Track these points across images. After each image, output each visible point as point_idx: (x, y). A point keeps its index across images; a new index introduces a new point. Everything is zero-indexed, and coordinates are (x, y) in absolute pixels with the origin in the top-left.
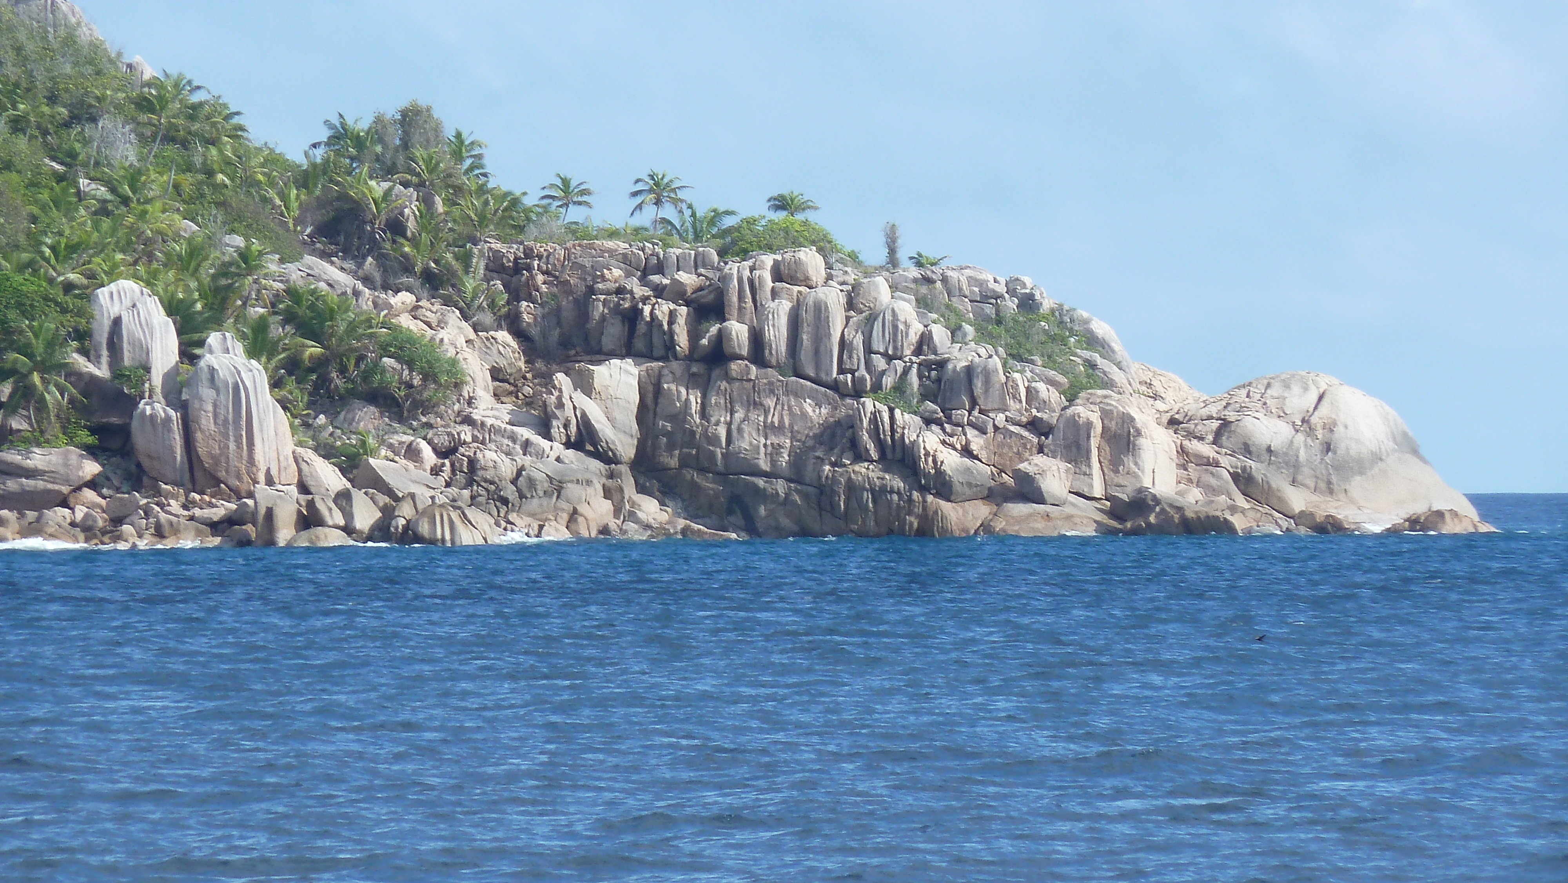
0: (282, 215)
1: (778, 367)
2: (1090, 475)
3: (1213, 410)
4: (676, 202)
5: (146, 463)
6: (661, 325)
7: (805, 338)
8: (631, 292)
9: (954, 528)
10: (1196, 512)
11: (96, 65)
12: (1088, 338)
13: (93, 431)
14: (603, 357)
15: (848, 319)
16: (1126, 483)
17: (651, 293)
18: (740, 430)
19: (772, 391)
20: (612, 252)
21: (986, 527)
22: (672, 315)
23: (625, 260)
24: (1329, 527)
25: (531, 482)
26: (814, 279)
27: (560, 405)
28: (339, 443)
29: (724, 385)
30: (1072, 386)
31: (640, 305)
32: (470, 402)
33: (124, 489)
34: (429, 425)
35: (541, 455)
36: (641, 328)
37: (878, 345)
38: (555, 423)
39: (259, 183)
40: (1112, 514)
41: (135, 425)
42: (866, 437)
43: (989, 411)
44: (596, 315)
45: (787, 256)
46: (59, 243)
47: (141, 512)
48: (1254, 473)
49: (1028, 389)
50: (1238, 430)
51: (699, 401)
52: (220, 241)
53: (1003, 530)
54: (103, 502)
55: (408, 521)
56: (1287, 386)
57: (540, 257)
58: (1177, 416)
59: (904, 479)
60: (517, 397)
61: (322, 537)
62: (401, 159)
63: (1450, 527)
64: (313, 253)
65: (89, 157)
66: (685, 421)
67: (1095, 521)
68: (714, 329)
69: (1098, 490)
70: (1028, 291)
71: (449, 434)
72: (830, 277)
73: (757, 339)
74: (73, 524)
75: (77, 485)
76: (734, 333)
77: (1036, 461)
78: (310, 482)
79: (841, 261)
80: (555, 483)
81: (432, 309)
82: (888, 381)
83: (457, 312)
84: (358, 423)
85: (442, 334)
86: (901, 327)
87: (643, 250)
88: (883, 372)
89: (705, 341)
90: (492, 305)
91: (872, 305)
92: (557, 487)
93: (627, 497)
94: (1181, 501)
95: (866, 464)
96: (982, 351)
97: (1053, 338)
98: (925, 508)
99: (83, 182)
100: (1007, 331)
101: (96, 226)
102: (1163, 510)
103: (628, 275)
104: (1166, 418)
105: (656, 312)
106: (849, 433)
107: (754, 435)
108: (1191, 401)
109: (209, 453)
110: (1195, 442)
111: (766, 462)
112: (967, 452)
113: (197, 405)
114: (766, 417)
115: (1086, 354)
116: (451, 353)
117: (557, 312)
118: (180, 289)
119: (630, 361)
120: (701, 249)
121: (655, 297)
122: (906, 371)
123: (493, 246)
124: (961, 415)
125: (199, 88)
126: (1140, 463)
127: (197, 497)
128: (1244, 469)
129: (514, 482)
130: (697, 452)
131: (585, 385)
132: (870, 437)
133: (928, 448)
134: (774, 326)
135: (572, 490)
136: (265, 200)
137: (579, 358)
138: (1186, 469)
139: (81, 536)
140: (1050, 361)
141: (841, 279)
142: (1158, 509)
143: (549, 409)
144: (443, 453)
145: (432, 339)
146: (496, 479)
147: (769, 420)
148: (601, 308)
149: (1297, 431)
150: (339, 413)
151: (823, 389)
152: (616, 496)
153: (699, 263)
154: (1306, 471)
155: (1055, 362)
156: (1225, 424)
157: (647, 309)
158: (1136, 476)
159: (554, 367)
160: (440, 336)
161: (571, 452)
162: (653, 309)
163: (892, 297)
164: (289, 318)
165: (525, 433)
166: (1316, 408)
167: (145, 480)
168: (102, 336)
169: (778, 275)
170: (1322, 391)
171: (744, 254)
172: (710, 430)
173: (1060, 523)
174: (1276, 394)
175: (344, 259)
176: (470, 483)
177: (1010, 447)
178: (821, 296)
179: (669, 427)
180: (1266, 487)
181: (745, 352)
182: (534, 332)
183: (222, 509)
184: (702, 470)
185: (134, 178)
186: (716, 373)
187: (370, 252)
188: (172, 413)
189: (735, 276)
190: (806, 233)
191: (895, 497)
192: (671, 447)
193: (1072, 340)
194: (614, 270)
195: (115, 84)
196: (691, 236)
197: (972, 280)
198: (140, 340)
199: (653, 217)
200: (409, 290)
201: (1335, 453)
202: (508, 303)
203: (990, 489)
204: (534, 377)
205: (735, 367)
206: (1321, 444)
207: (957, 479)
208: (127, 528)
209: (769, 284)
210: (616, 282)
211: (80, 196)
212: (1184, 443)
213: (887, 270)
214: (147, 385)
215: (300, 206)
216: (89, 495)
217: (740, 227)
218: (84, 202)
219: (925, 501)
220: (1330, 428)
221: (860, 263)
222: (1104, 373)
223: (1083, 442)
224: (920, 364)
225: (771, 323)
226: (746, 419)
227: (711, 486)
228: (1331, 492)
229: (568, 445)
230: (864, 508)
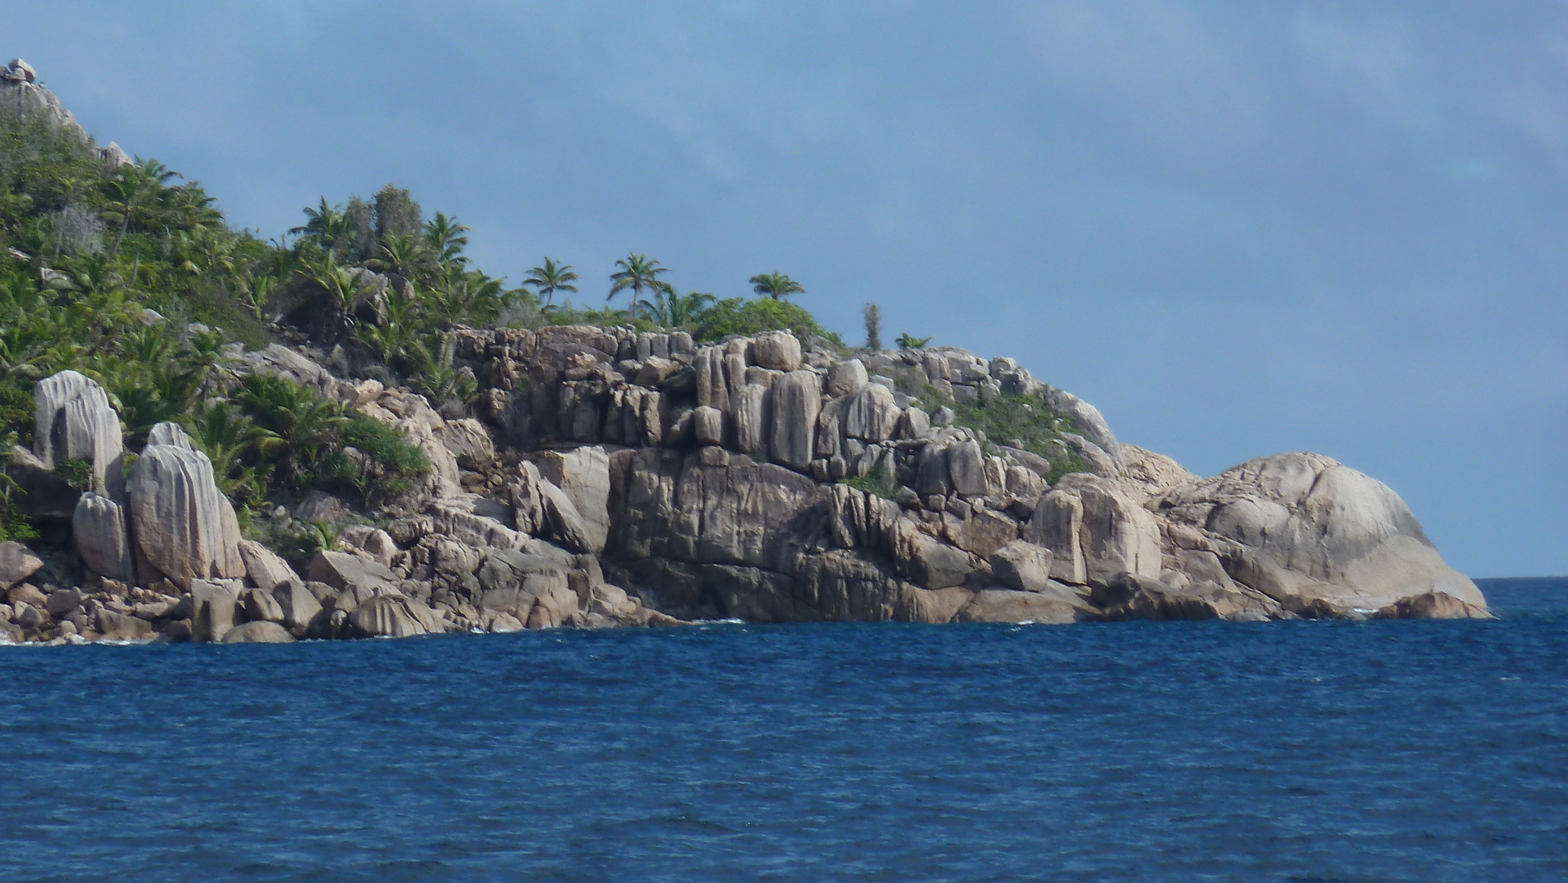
0: (249, 302)
1: (752, 453)
2: (1071, 561)
3: (1206, 492)
4: (654, 285)
5: (88, 557)
6: (633, 411)
7: (780, 423)
8: (603, 378)
9: (930, 616)
10: (1176, 598)
11: (65, 152)
12: (1073, 420)
13: (35, 525)
14: (574, 444)
15: (824, 402)
16: (1108, 568)
17: (622, 378)
18: (713, 518)
19: (746, 477)
20: (584, 337)
21: (963, 615)
22: (644, 400)
23: (598, 345)
24: (1316, 611)
25: (494, 573)
26: (790, 362)
27: (526, 494)
28: (297, 535)
29: (696, 471)
30: (1054, 469)
31: (612, 391)
32: (435, 491)
33: (66, 585)
34: (391, 516)
35: (505, 544)
36: (613, 414)
37: (854, 429)
38: (520, 512)
39: (227, 270)
40: (1092, 600)
41: (77, 518)
42: (840, 523)
43: (966, 496)
44: (567, 401)
45: (762, 339)
46: (12, 333)
47: (83, 608)
48: (1244, 557)
49: (1008, 473)
50: (1232, 513)
51: (671, 488)
52: (182, 329)
53: (980, 617)
54: (44, 597)
55: (348, 614)
56: (1282, 467)
57: (511, 343)
58: (1169, 500)
59: (879, 566)
60: (486, 486)
61: (258, 631)
62: (374, 245)
63: (1441, 611)
64: (282, 340)
65: (54, 246)
66: (657, 508)
67: (1075, 608)
68: (686, 415)
69: (1079, 576)
70: (1011, 373)
71: (411, 525)
72: (806, 360)
73: (730, 423)
74: (13, 621)
75: (16, 580)
76: (706, 418)
77: (1014, 547)
78: (256, 576)
79: (821, 344)
80: (518, 573)
81: (400, 397)
82: (864, 466)
83: (425, 399)
84: (318, 514)
85: (409, 422)
86: (877, 410)
87: (616, 334)
88: (859, 458)
89: (677, 427)
90: (462, 391)
91: (848, 389)
92: (520, 577)
93: (592, 587)
94: (1163, 587)
95: (840, 551)
96: (961, 435)
97: (1036, 421)
98: (900, 596)
99: (44, 271)
100: (989, 413)
101: (54, 318)
102: (1142, 596)
103: (601, 360)
104: (1156, 502)
105: (629, 398)
106: (823, 520)
107: (727, 521)
108: (1185, 483)
109: (153, 548)
110: (1182, 526)
111: (739, 550)
112: (944, 537)
113: (139, 497)
114: (739, 503)
115: (1070, 436)
116: (416, 441)
117: (529, 397)
118: (137, 379)
119: (600, 448)
120: (675, 333)
121: (628, 382)
122: (883, 455)
123: (464, 332)
124: (940, 499)
125: (171, 174)
126: (1123, 548)
127: (140, 591)
128: (1234, 553)
129: (476, 573)
130: (670, 541)
131: (554, 473)
132: (845, 523)
133: (904, 533)
134: (747, 411)
135: (535, 580)
136: (232, 288)
137: (550, 445)
138: (1173, 554)
139: (20, 634)
140: (1033, 444)
141: (817, 362)
142: (1137, 595)
143: (514, 498)
144: (403, 544)
145: (398, 427)
146: (458, 571)
147: (743, 506)
148: (572, 393)
149: (1292, 513)
150: (298, 504)
151: (797, 475)
152: (581, 586)
153: (673, 347)
154: (1301, 554)
155: (1037, 445)
156: (1218, 507)
157: (619, 395)
158: (1118, 561)
159: (525, 454)
160: (405, 424)
161: (536, 543)
162: (625, 394)
163: (870, 380)
164: (248, 408)
165: (489, 522)
166: (1312, 489)
167: (88, 575)
168: (45, 428)
169: (752, 358)
170: (1318, 472)
171: (719, 337)
172: (682, 518)
173: (1037, 610)
174: (1270, 476)
175: (311, 346)
176: (430, 574)
177: (989, 533)
178: (796, 379)
179: (640, 514)
180: (1256, 570)
181: (718, 437)
182: (505, 419)
183: (166, 602)
184: (674, 559)
185: (96, 267)
186: (688, 460)
187: (338, 340)
188: (114, 505)
189: (708, 360)
190: (784, 316)
191: (870, 585)
192: (642, 536)
193: (1057, 422)
194: (586, 355)
195: (83, 171)
196: (669, 320)
197: (953, 362)
198: (84, 432)
199: (631, 301)
200: (377, 377)
201: (1331, 535)
202: (479, 390)
203: (967, 576)
204: (504, 465)
205: (708, 453)
206: (1317, 526)
207: (933, 566)
208: (66, 624)
209: (743, 367)
210: (588, 367)
211: (40, 285)
212: (1171, 526)
213: (868, 353)
214: (91, 478)
215: (269, 293)
216: (31, 590)
217: (717, 310)
218: (43, 292)
219: (900, 588)
220: (1327, 509)
221: (840, 346)
222: (1089, 455)
223: (1063, 527)
224: (896, 448)
225: (744, 407)
226: (719, 506)
227: (683, 574)
228: (1327, 575)
229: (534, 534)
230: (838, 596)
